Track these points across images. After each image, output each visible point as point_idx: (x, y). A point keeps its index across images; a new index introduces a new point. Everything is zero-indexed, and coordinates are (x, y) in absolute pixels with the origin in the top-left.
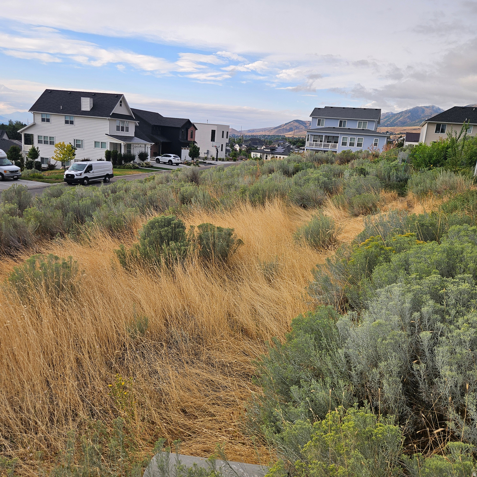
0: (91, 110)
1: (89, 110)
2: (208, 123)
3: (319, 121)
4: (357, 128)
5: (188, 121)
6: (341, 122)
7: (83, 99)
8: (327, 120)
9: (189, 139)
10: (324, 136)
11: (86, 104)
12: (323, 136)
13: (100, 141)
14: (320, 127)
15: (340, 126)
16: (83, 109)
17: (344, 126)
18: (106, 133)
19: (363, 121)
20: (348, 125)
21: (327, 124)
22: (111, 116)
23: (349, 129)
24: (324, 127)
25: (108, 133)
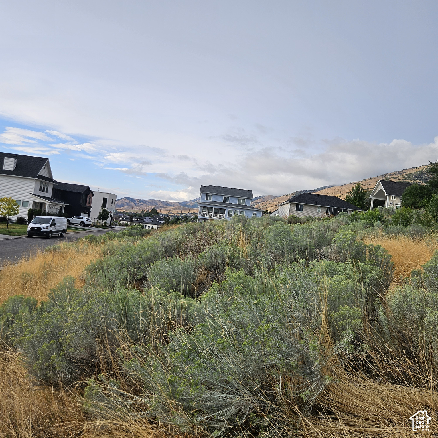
0: (14, 170)
1: (12, 170)
2: (99, 191)
3: (207, 196)
4: (237, 204)
5: (88, 188)
6: (225, 198)
7: (7, 160)
8: (214, 196)
9: (87, 204)
10: (214, 208)
11: (9, 164)
12: (212, 208)
13: (22, 199)
14: (208, 201)
15: (224, 201)
16: (5, 168)
17: (227, 201)
18: (31, 193)
19: (242, 199)
20: (230, 201)
21: (213, 199)
22: (37, 177)
23: (232, 204)
24: (211, 201)
25: (33, 193)
